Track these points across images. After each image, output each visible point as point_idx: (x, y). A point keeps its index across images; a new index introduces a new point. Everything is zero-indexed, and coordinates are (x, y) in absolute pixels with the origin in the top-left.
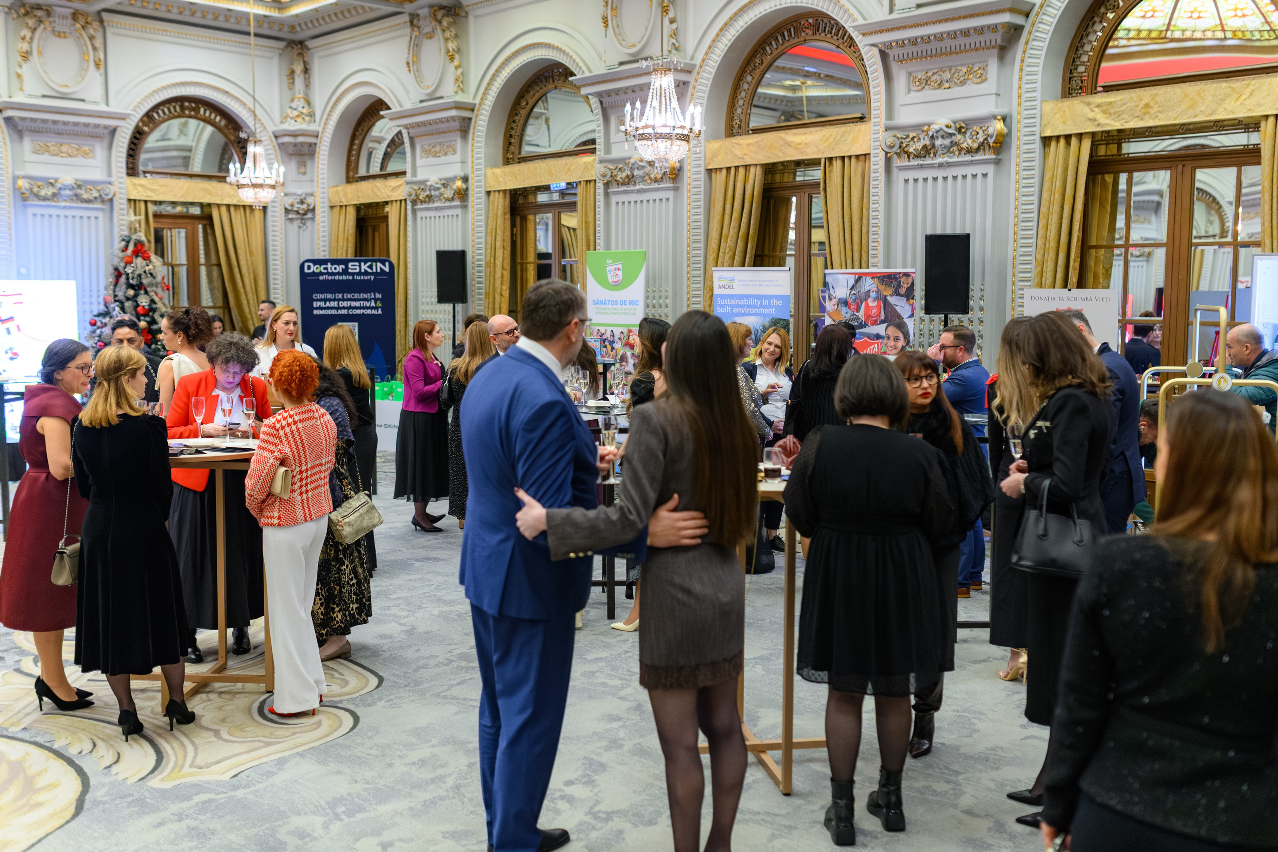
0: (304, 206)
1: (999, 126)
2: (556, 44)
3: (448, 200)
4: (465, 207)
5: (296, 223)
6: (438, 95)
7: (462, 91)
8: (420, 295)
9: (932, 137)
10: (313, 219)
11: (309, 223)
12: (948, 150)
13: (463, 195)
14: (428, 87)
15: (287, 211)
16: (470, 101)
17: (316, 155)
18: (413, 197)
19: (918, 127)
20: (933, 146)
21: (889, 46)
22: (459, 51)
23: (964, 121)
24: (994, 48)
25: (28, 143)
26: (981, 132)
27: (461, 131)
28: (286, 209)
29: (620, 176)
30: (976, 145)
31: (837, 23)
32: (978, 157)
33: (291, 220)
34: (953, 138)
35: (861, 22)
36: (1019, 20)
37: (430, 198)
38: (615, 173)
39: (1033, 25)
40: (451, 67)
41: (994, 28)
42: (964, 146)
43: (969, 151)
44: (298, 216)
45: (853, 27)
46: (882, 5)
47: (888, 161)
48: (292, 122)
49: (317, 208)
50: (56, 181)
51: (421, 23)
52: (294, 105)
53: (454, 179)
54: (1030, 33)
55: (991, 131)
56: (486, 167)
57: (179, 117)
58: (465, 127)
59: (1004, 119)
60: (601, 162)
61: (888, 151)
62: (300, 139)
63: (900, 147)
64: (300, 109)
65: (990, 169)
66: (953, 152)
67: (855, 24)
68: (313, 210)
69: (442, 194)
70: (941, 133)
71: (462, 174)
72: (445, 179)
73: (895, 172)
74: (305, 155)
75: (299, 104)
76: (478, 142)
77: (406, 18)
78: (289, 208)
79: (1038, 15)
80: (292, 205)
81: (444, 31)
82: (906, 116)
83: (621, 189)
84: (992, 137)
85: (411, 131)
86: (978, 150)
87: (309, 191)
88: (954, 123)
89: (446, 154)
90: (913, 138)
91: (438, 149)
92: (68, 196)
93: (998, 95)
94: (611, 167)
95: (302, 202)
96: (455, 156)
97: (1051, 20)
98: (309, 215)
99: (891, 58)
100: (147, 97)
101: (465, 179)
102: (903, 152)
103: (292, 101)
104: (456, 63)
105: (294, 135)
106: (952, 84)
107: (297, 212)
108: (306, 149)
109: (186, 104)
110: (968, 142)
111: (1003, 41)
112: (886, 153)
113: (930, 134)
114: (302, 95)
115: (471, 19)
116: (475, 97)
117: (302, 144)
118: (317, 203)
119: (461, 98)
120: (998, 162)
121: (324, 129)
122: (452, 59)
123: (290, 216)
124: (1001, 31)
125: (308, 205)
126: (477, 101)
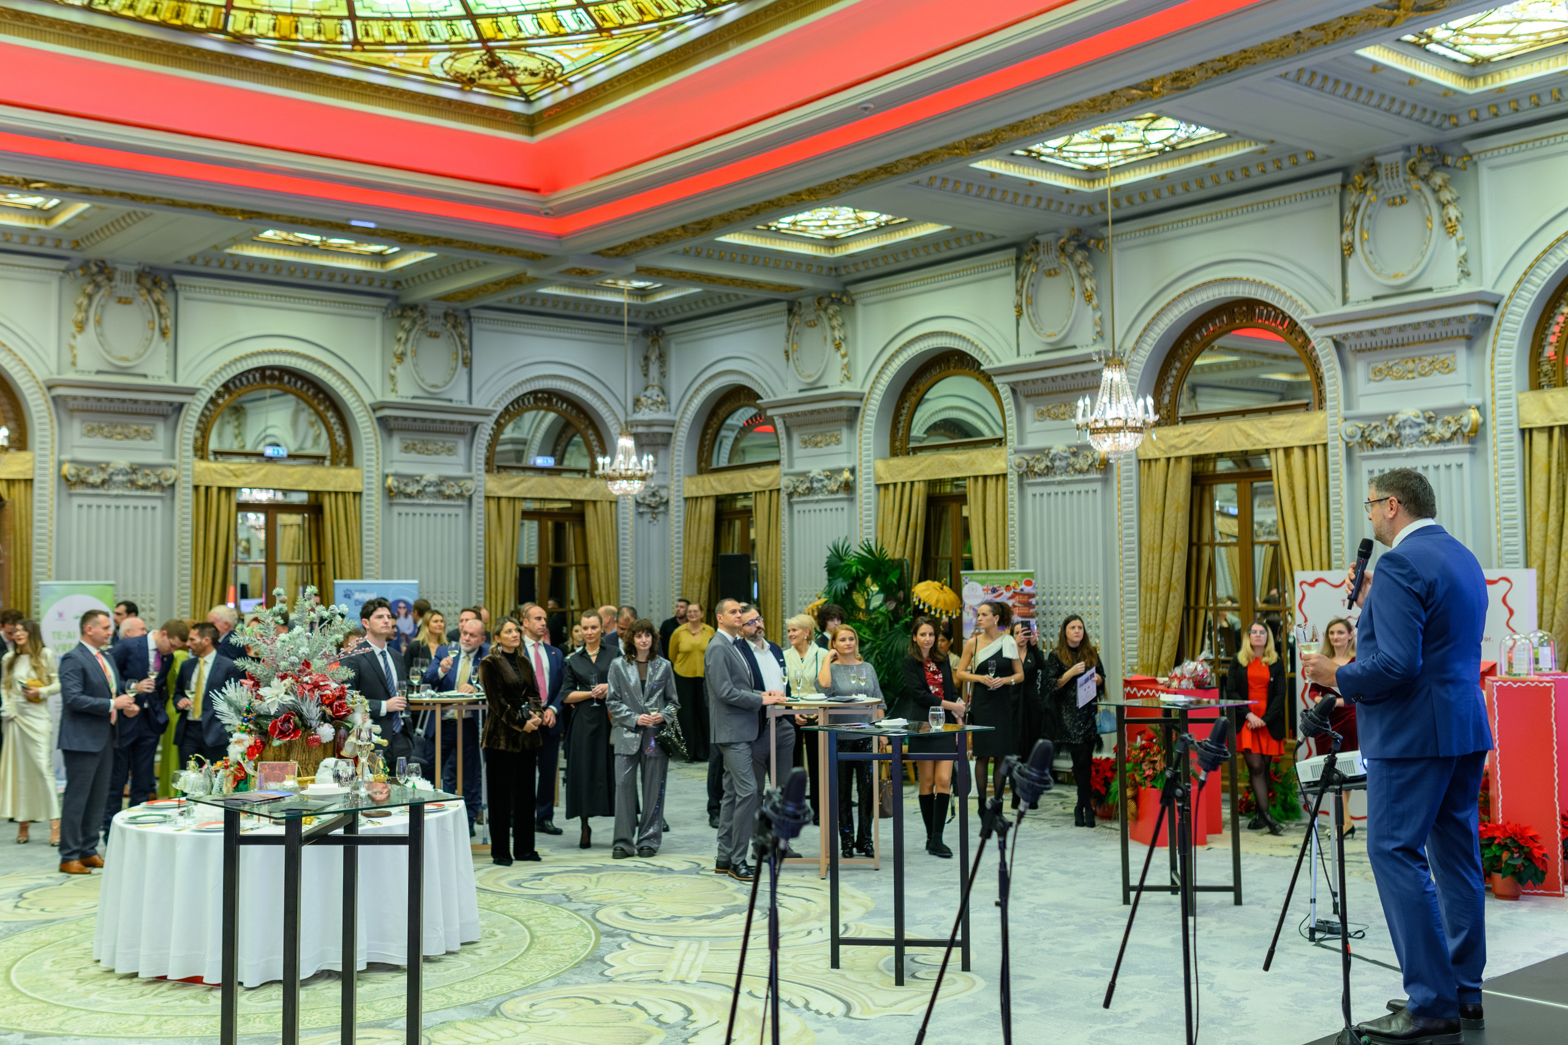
0: (658, 499)
1: (1474, 415)
2: (959, 332)
3: (832, 492)
4: (851, 500)
5: (648, 517)
6: (821, 384)
7: (848, 379)
8: (797, 593)
9: (1398, 426)
10: (666, 513)
11: (660, 517)
12: (1417, 440)
13: (849, 487)
14: (810, 376)
15: (638, 504)
16: (858, 389)
17: (672, 445)
18: (791, 489)
19: (1383, 417)
20: (1400, 435)
21: (1345, 337)
22: (844, 339)
23: (1433, 411)
24: (1460, 337)
25: (396, 442)
26: (1453, 422)
27: (847, 420)
28: (637, 502)
29: (1040, 467)
30: (1448, 435)
31: (1283, 312)
32: (1450, 446)
33: (641, 514)
34: (1422, 428)
35: (1313, 315)
36: (1487, 311)
37: (810, 490)
38: (1031, 463)
39: (1502, 315)
40: (838, 355)
41: (1461, 320)
42: (1436, 435)
43: (1442, 441)
44: (649, 510)
45: (1305, 321)
46: (1334, 297)
47: (1349, 450)
48: (647, 410)
49: (671, 502)
50: (421, 477)
51: (803, 310)
52: (648, 393)
53: (840, 471)
54: (1499, 324)
55: (1464, 420)
56: (875, 459)
57: (532, 409)
58: (852, 417)
59: (1478, 408)
60: (1016, 452)
61: (1348, 440)
62: (656, 429)
63: (1362, 436)
64: (655, 398)
65: (1465, 459)
66: (1423, 441)
67: (1308, 317)
68: (667, 502)
69: (824, 486)
70: (1409, 422)
71: (850, 465)
72: (830, 471)
73: (1357, 461)
74: (657, 445)
75: (654, 392)
76: (866, 432)
77: (783, 306)
78: (640, 501)
79: (1506, 306)
80: (644, 498)
81: (830, 319)
82: (1367, 406)
83: (1039, 480)
84: (1466, 427)
85: (788, 420)
86: (1450, 440)
87: (663, 483)
88: (1423, 412)
89: (828, 445)
90: (1376, 427)
91: (819, 439)
92: (433, 493)
93: (1469, 385)
94: (1027, 457)
95: (654, 495)
96: (839, 447)
97: (1521, 311)
98: (662, 509)
99: (1348, 348)
100: (512, 389)
101: (853, 471)
102: (1366, 441)
103: (646, 389)
104: (843, 351)
105: (650, 424)
106: (1415, 375)
107: (649, 506)
108: (659, 440)
109: (540, 395)
110: (1439, 431)
111: (1470, 330)
112: (1347, 443)
113: (1396, 423)
114: (656, 382)
115: (859, 308)
116: (862, 387)
117: (655, 434)
118: (672, 498)
119: (847, 388)
120: (1472, 452)
121: (681, 418)
122: (838, 347)
123: (641, 510)
124: (1469, 321)
125: (661, 498)
126: (866, 390)
